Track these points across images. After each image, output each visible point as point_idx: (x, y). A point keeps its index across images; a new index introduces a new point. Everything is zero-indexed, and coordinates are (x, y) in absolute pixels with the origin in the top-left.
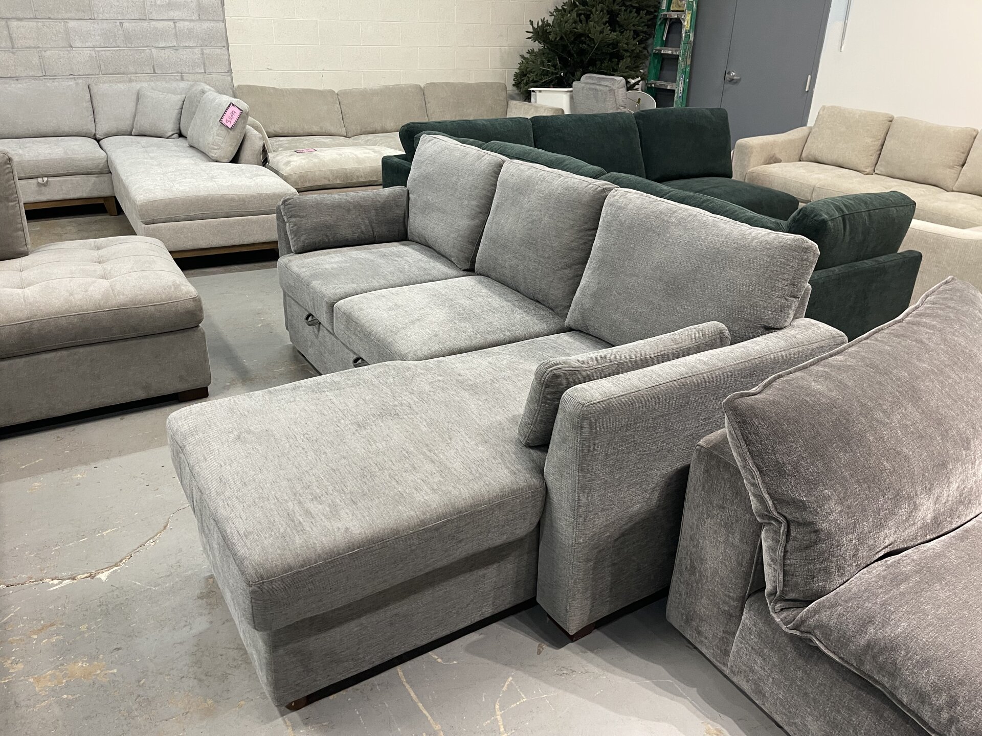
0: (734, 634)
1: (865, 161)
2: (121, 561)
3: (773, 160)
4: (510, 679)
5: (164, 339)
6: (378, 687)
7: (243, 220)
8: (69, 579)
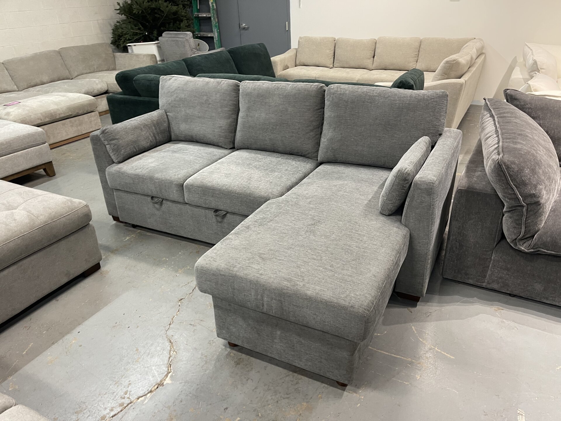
0: (489, 266)
1: (329, 62)
2: (168, 369)
3: (286, 68)
4: (413, 327)
5: (72, 238)
6: (368, 358)
7: (12, 156)
8: (148, 393)
